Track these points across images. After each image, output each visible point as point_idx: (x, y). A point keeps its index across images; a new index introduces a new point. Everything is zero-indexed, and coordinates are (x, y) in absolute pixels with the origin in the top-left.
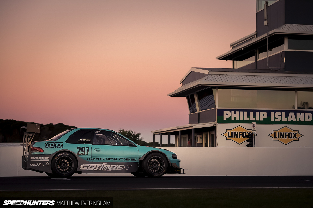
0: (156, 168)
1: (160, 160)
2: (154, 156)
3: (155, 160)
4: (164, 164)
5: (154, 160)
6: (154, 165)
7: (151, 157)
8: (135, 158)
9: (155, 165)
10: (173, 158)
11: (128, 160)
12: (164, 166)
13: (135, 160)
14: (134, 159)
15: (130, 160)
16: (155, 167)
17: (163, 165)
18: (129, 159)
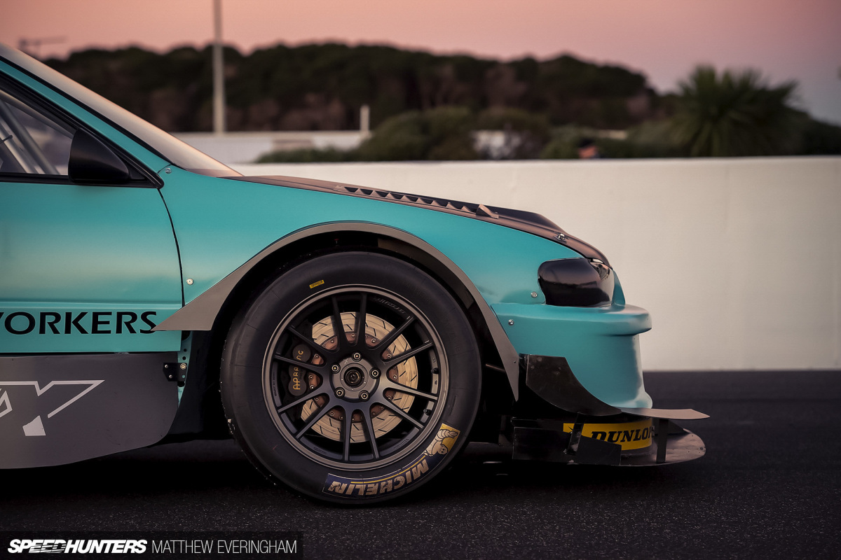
0: (363, 411)
1: (404, 321)
2: (331, 280)
3: (348, 319)
4: (438, 371)
5: (338, 325)
6: (338, 380)
7: (304, 291)
8: (139, 309)
9: (353, 377)
10: (550, 301)
11: (61, 326)
12: (441, 384)
13: (139, 325)
14: (125, 321)
15: (87, 323)
16: (352, 394)
17: (435, 377)
18: (72, 322)
